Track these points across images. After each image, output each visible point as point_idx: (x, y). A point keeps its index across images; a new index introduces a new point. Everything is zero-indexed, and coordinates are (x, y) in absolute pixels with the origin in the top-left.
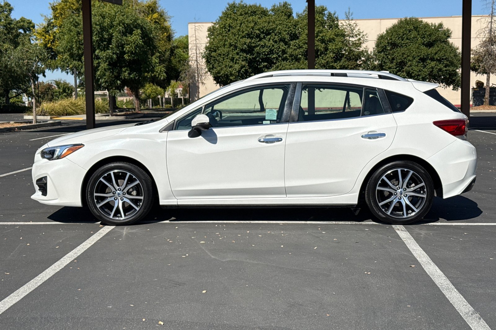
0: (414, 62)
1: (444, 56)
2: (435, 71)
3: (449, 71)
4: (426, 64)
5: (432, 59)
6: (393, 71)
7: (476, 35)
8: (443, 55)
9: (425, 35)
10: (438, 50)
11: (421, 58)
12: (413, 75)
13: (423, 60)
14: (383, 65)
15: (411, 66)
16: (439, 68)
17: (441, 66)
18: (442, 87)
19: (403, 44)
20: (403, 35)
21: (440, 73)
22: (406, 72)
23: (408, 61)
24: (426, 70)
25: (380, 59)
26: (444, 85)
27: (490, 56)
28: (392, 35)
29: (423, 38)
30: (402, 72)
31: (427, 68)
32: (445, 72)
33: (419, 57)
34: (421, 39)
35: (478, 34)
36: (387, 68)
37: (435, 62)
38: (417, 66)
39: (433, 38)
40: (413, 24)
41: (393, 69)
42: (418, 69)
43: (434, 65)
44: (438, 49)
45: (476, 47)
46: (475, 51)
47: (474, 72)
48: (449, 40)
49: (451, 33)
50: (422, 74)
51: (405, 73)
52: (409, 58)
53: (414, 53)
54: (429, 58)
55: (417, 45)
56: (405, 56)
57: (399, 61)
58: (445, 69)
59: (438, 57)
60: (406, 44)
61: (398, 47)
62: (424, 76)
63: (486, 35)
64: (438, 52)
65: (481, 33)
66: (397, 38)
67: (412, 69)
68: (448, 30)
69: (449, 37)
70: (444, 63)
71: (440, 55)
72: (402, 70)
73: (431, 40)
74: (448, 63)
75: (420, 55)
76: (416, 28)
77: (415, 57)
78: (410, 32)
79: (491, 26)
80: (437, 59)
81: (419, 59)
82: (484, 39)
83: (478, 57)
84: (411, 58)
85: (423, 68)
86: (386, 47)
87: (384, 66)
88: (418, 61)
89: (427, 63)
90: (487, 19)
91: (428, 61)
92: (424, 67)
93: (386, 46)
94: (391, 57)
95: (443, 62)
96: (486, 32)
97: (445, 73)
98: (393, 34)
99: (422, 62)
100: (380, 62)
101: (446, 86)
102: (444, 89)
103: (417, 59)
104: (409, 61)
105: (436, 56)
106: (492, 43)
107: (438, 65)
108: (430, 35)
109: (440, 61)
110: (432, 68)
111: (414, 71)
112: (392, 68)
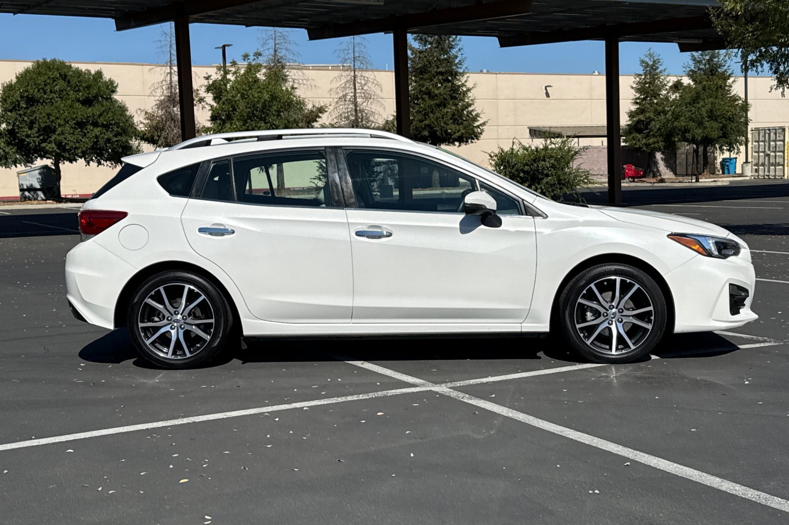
0: (68, 128)
1: (112, 120)
2: (101, 142)
3: (122, 142)
4: (86, 131)
5: (95, 124)
6: (33, 140)
7: (150, 91)
8: (111, 118)
9: (80, 88)
10: (104, 111)
11: (77, 121)
12: (67, 148)
13: (81, 125)
14: (17, 131)
15: (63, 133)
16: (106, 137)
17: (109, 135)
18: (110, 167)
19: (47, 99)
20: (45, 85)
21: (108, 145)
22: (55, 144)
23: (57, 126)
24: (87, 140)
25: (11, 122)
26: (112, 164)
27: (173, 122)
28: (28, 86)
29: (77, 91)
30: (49, 143)
31: (88, 138)
32: (116, 143)
33: (74, 120)
34: (75, 93)
35: (153, 89)
36: (23, 136)
37: (99, 129)
38: (72, 133)
39: (94, 91)
40: (58, 70)
41: (34, 137)
42: (74, 139)
43: (100, 133)
44: (103, 109)
45: (152, 108)
46: (150, 114)
47: (152, 145)
48: (115, 96)
49: (117, 86)
50: (82, 146)
51: (53, 144)
52: (59, 121)
53: (65, 114)
54: (91, 122)
55: (69, 102)
56: (52, 118)
57: (43, 125)
58: (115, 139)
59: (104, 121)
60: (51, 99)
61: (39, 104)
62: (84, 149)
63: (165, 92)
64: (103, 113)
65: (157, 88)
66: (36, 90)
67: (65, 139)
68: (111, 82)
69: (113, 91)
70: (113, 130)
71: (107, 118)
72: (49, 140)
73: (90, 96)
74: (119, 130)
75: (76, 117)
76: (64, 77)
77: (68, 120)
78: (54, 81)
79: (171, 79)
80: (102, 123)
81: (75, 124)
82: (163, 98)
83: (157, 123)
84: (62, 122)
85: (83, 138)
86: (20, 104)
87: (18, 133)
88: (74, 126)
89: (89, 130)
90: (164, 68)
91: (89, 126)
92: (84, 136)
93: (18, 101)
94: (28, 118)
95: (112, 128)
96: (164, 87)
97: (116, 145)
98: (28, 83)
99: (79, 128)
100: (10, 127)
101: (114, 164)
102: (113, 169)
103: (72, 123)
104: (60, 125)
105: (101, 119)
106: (174, 103)
107: (105, 133)
108: (88, 87)
109: (106, 127)
110: (97, 137)
111: (68, 141)
112: (32, 136)
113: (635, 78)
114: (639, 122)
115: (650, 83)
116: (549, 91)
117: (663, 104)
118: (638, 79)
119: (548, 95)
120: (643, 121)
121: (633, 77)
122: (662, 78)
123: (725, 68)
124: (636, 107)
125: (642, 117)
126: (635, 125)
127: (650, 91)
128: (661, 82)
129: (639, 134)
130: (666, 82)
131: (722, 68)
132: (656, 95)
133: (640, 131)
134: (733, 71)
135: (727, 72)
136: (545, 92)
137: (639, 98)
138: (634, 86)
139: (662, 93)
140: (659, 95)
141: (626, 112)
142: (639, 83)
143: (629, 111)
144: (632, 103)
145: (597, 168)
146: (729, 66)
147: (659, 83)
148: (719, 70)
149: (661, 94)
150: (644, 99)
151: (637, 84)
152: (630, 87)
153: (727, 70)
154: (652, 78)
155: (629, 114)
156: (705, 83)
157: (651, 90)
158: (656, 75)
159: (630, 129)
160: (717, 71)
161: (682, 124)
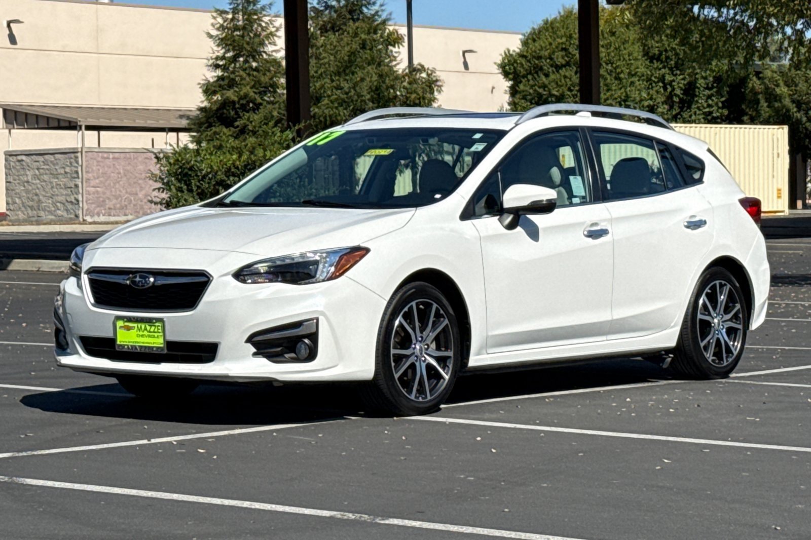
113: (214, 18)
114: (225, 104)
115: (244, 28)
116: (15, 32)
117: (269, 71)
118: (220, 20)
119: (12, 39)
120: (234, 102)
121: (209, 14)
122: (266, 19)
123: (376, 7)
124: (215, 74)
125: (231, 94)
126: (218, 109)
127: (245, 45)
128: (263, 29)
129: (227, 127)
130: (273, 30)
131: (369, 7)
132: (254, 53)
133: (228, 122)
134: (390, 14)
135: (380, 16)
136: (8, 32)
137: (223, 58)
138: (214, 33)
139: (266, 49)
140: (260, 54)
141: (199, 84)
142: (222, 28)
143: (203, 82)
144: (207, 66)
145: (143, 192)
146: (382, 5)
147: (259, 29)
148: (365, 10)
149: (265, 52)
150: (234, 59)
151: (218, 29)
152: (206, 36)
153: (380, 13)
154: (247, 20)
155: (205, 88)
156: (363, 36)
157: (248, 43)
158: (256, 14)
159: (208, 118)
160: (362, 12)
161: (326, 111)
